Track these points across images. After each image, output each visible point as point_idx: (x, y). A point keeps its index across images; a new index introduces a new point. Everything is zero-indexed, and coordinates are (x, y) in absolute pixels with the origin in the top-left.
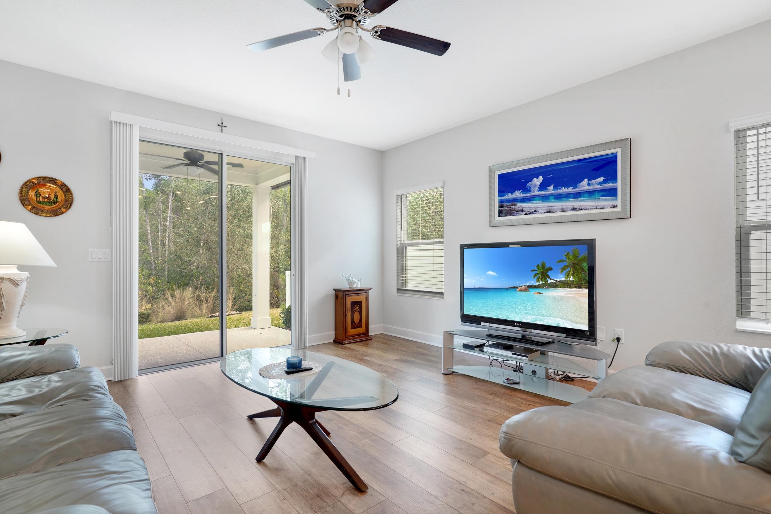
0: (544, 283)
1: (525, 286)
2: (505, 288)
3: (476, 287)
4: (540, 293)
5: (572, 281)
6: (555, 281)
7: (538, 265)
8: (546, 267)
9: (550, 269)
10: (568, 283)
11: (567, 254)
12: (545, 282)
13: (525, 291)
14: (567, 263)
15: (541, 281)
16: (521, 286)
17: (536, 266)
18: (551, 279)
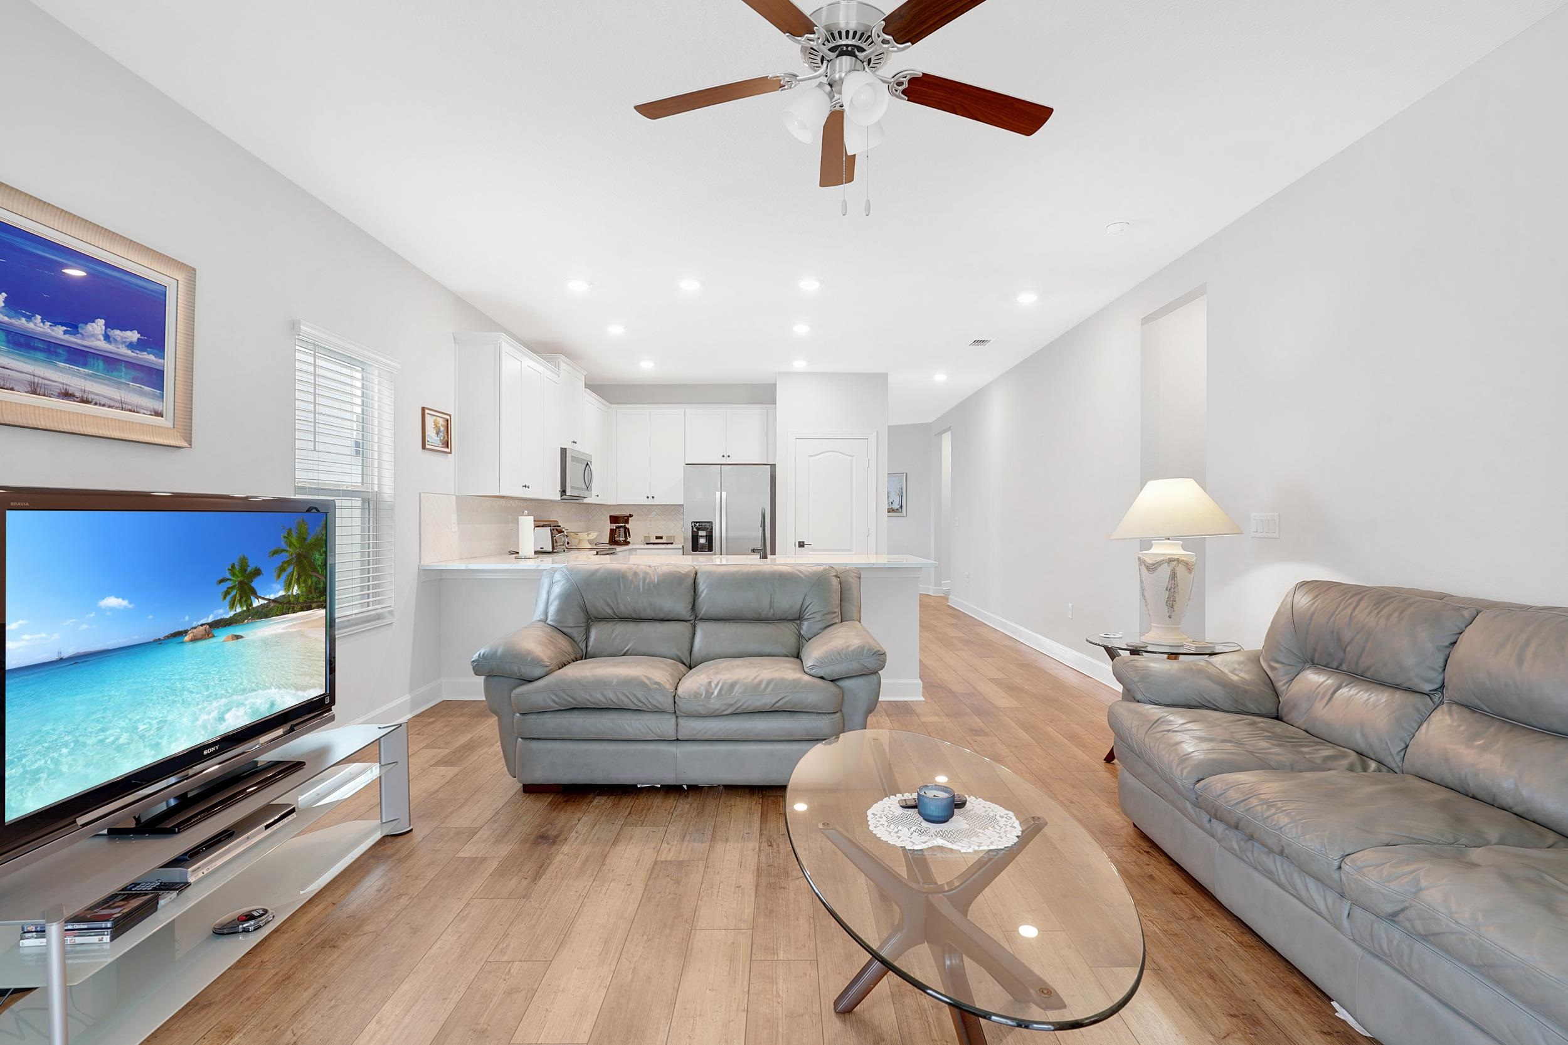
0: (245, 608)
1: (204, 624)
2: (155, 641)
3: (65, 655)
4: (238, 637)
5: (295, 596)
6: (266, 602)
7: (233, 566)
8: (249, 569)
9: (257, 572)
10: (289, 602)
11: (288, 534)
12: (247, 606)
13: (206, 639)
14: (288, 554)
15: (238, 606)
16: (195, 628)
17: (229, 569)
18: (258, 597)
